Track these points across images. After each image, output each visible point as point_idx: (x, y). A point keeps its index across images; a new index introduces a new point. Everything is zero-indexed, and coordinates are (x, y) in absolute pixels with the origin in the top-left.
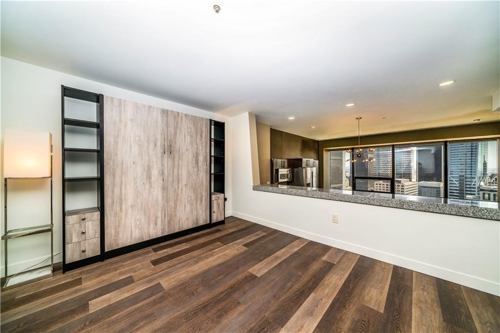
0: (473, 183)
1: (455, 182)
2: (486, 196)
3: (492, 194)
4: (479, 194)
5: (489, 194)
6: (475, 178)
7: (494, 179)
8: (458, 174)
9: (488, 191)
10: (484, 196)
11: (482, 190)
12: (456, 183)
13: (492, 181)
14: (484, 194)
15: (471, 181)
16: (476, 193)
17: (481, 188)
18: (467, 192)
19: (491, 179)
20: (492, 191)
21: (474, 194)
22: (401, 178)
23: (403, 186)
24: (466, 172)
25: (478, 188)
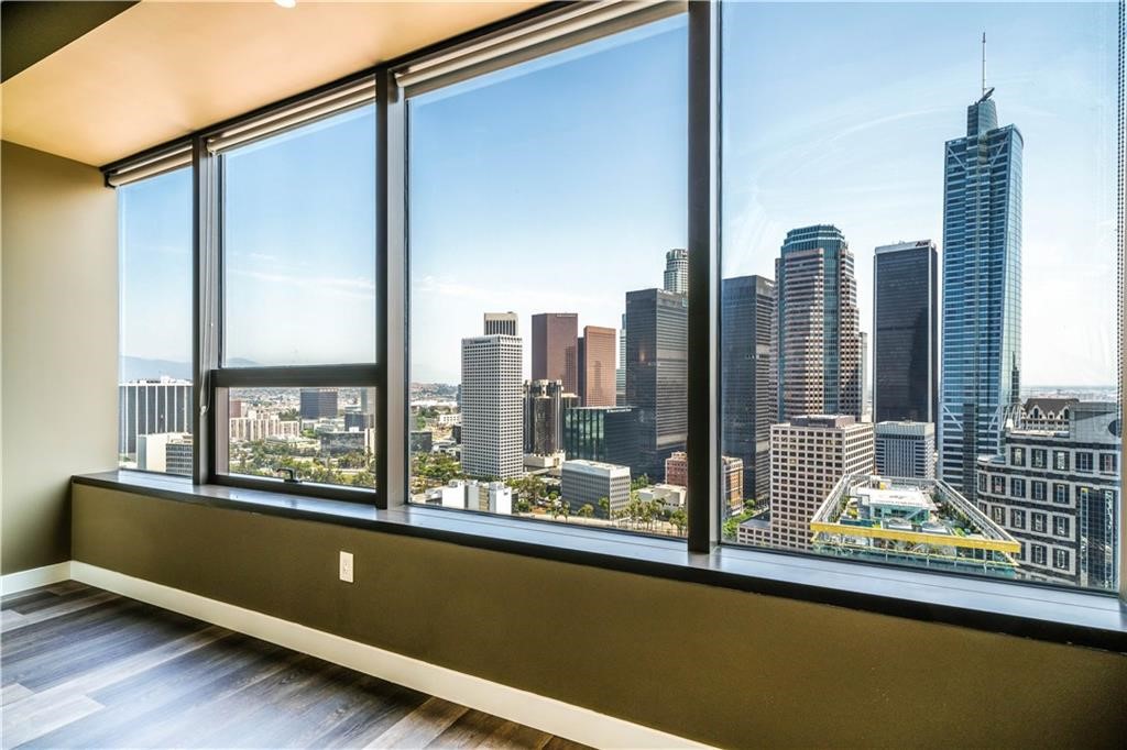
0: (992, 423)
1: (955, 421)
2: (1018, 454)
3: (1029, 448)
4: (1003, 451)
5: (1023, 450)
6: (994, 409)
7: (1032, 412)
8: (961, 400)
9: (1022, 441)
10: (1013, 456)
11: (1009, 440)
12: (959, 423)
13: (1029, 417)
14: (1013, 450)
15: (988, 419)
16: (998, 448)
17: (1008, 435)
18: (981, 447)
19: (1027, 411)
20: (1029, 442)
21: (994, 452)
22: (835, 413)
23: (839, 435)
24: (977, 394)
25: (1003, 434)
